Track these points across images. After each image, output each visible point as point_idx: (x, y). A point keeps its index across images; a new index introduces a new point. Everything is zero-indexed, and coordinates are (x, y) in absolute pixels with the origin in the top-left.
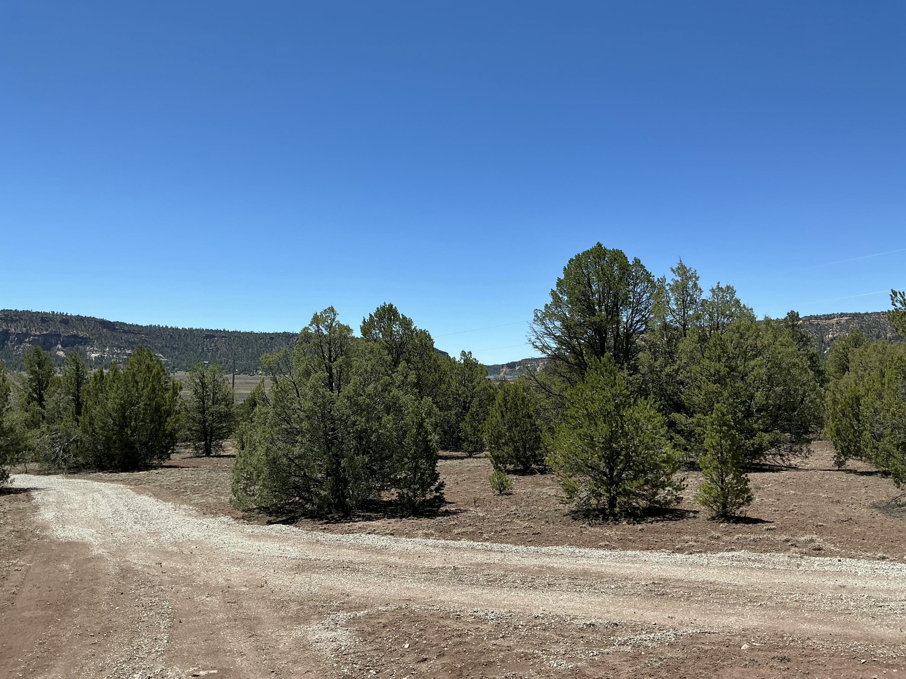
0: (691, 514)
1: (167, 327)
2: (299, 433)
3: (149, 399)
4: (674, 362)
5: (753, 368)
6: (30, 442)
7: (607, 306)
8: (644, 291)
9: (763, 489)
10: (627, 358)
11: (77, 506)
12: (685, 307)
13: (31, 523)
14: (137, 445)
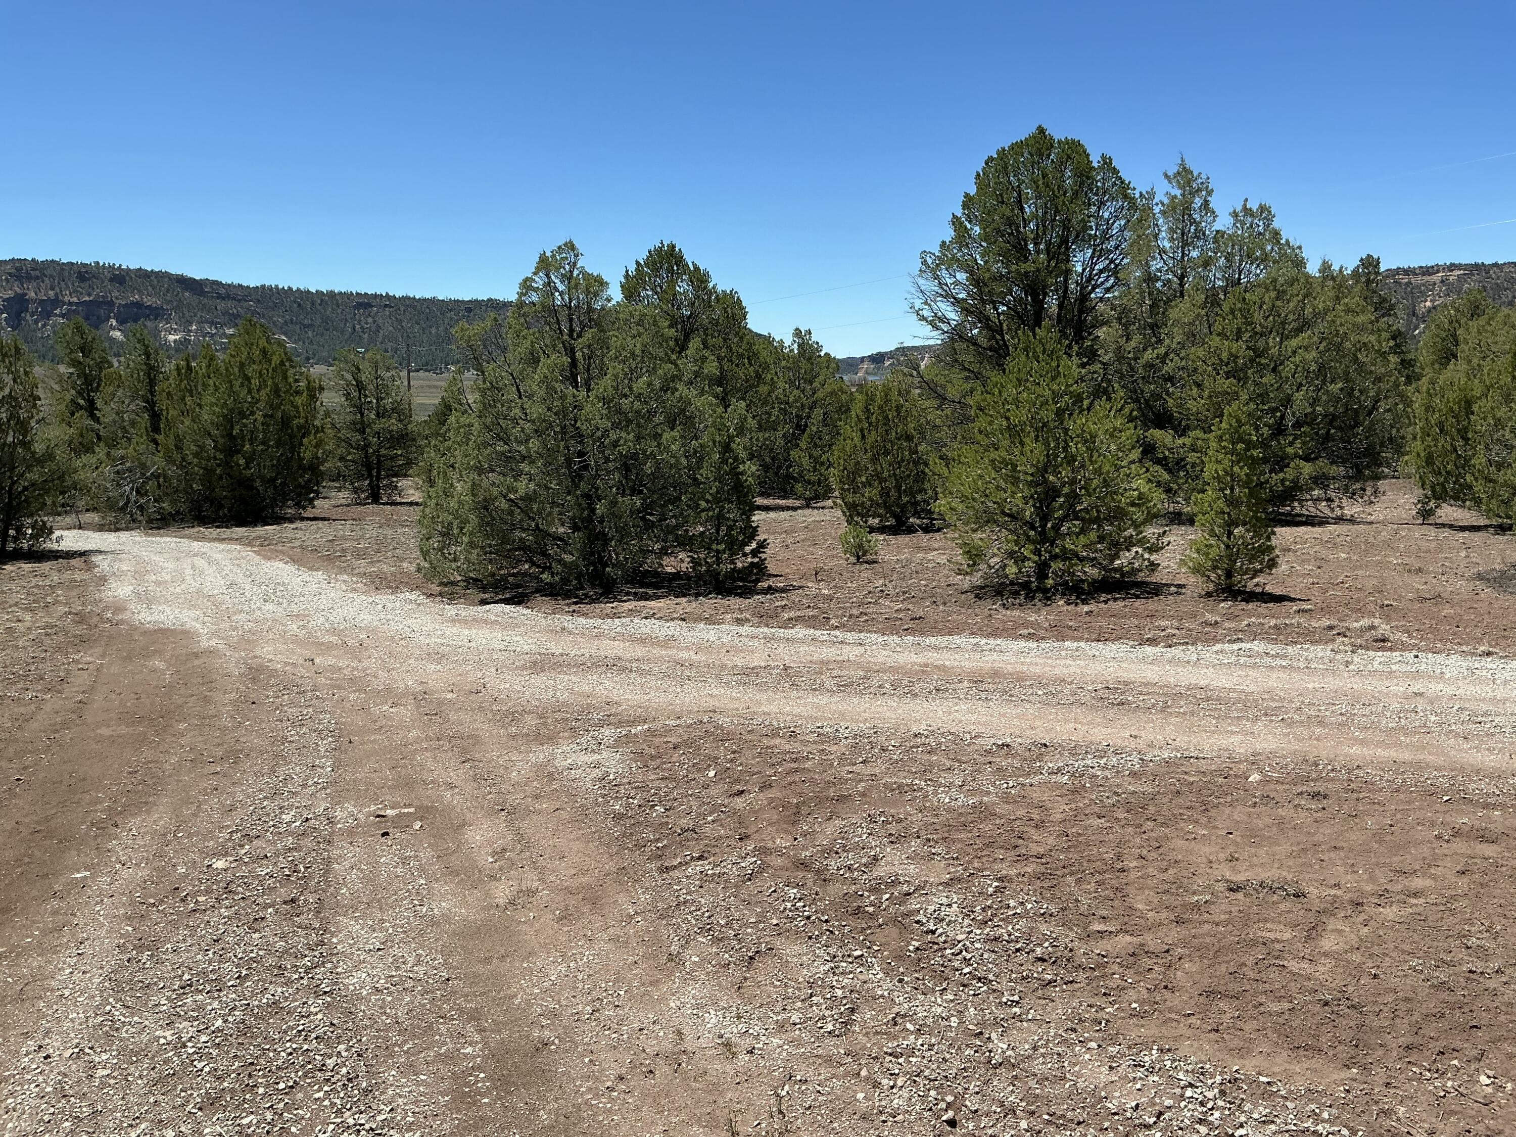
0: (1173, 589)
1: (290, 289)
2: (524, 458)
3: (271, 406)
4: (1160, 341)
5: (1294, 352)
6: (81, 475)
7: (1049, 244)
8: (1116, 217)
9: (1295, 551)
10: (1079, 338)
11: (168, 577)
12: (1185, 244)
13: (96, 603)
14: (258, 483)
